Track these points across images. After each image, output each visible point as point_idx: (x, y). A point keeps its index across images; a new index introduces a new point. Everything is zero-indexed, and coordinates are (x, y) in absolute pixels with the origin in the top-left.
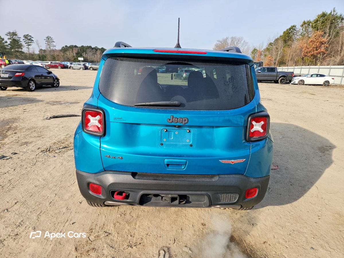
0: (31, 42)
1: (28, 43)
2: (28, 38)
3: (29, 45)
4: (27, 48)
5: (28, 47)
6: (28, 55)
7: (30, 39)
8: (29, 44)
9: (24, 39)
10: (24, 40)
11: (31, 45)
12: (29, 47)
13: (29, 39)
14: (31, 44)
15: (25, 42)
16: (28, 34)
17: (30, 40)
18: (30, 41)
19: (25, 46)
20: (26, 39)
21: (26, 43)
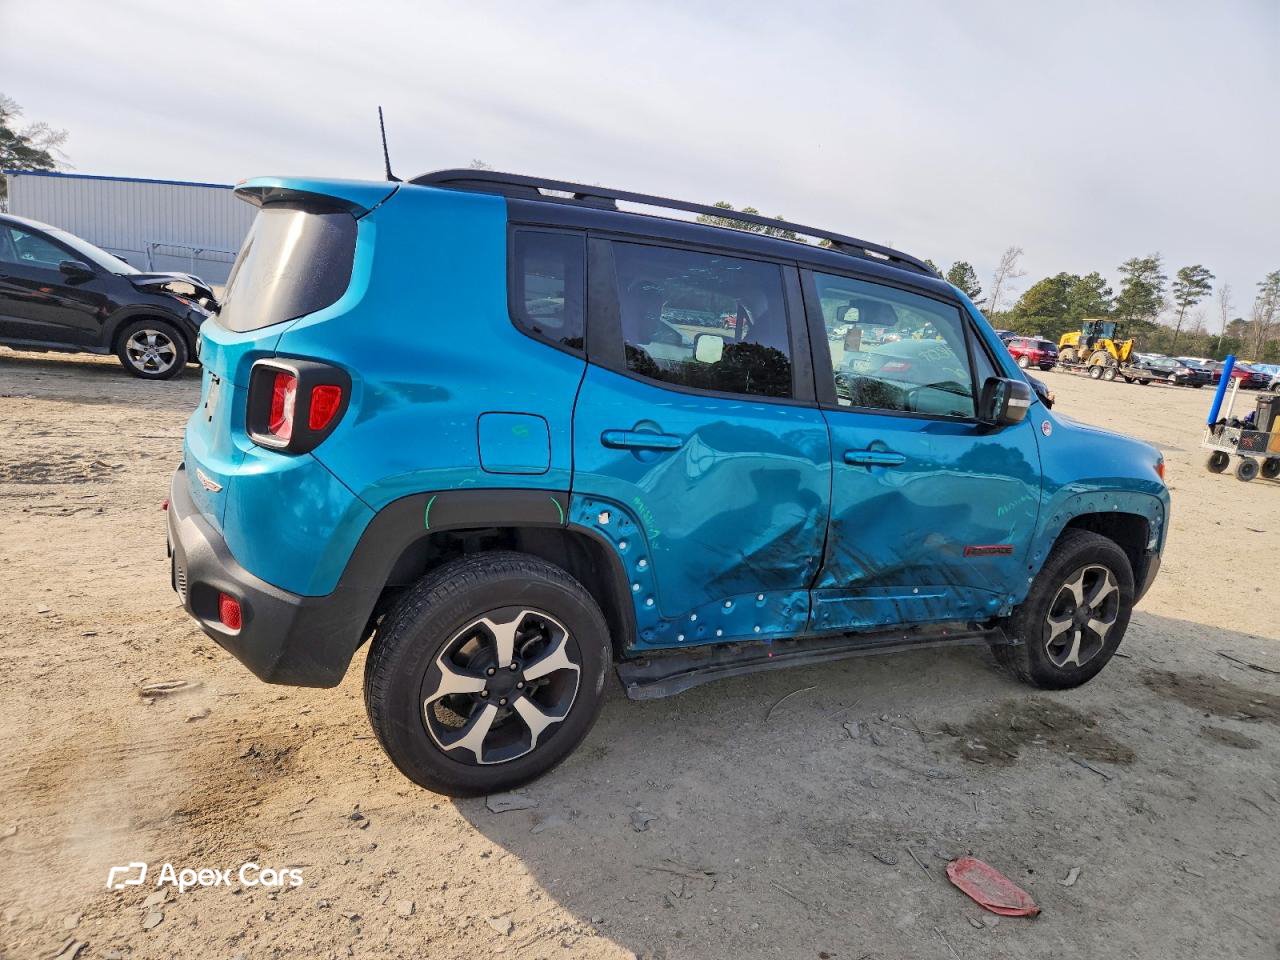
0: (1198, 293)
1: (1189, 294)
2: (1195, 279)
3: (1190, 303)
4: (1178, 312)
5: (1180, 308)
6: (1174, 334)
7: (1198, 284)
8: (1190, 299)
9: (1179, 281)
10: (1176, 284)
11: (1195, 303)
12: (1188, 308)
13: (1195, 281)
14: (1196, 298)
15: (1179, 293)
16: (1199, 266)
17: (1197, 286)
18: (1198, 289)
19: (1171, 306)
20: (1185, 283)
21: (1179, 297)
